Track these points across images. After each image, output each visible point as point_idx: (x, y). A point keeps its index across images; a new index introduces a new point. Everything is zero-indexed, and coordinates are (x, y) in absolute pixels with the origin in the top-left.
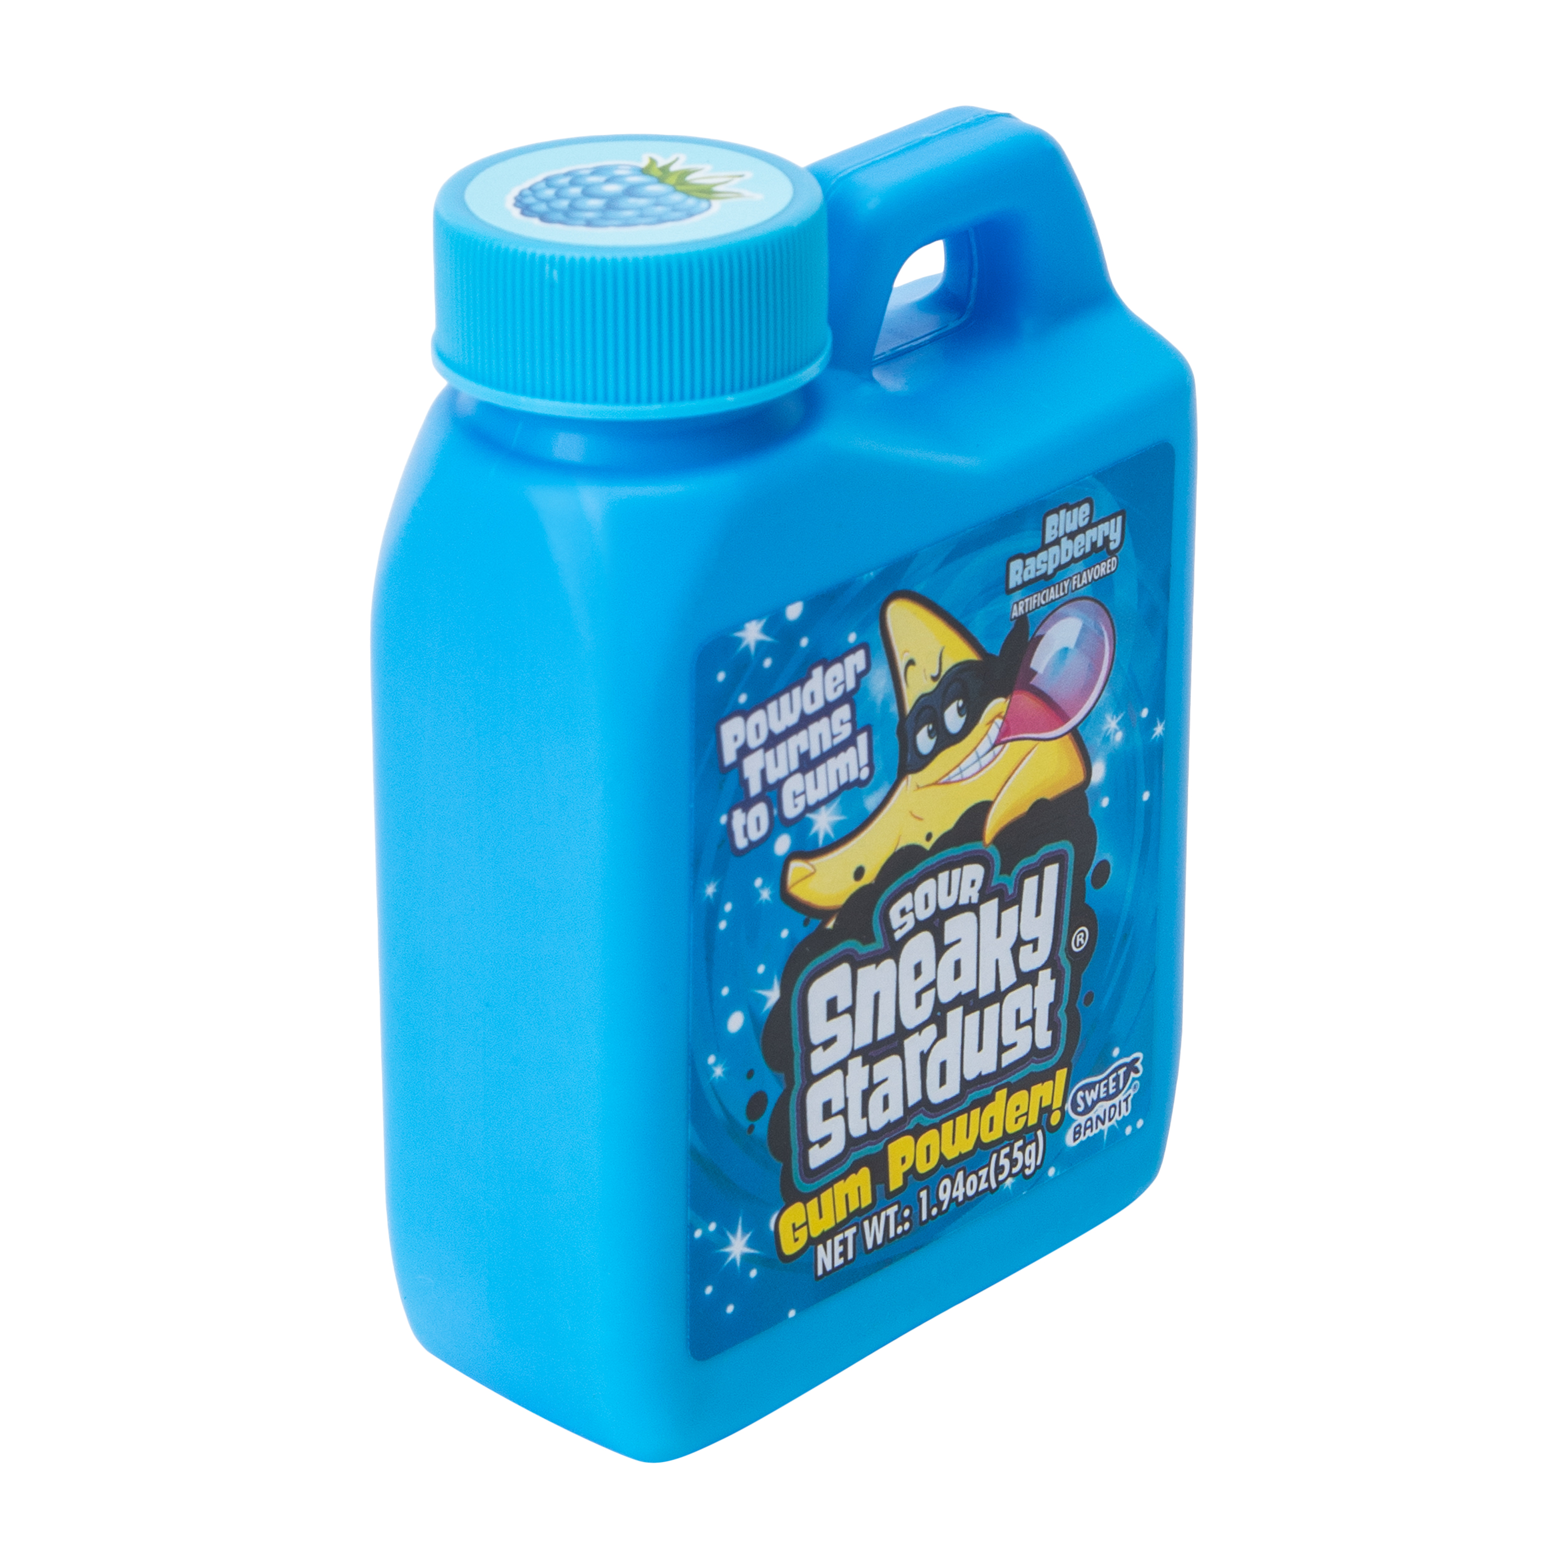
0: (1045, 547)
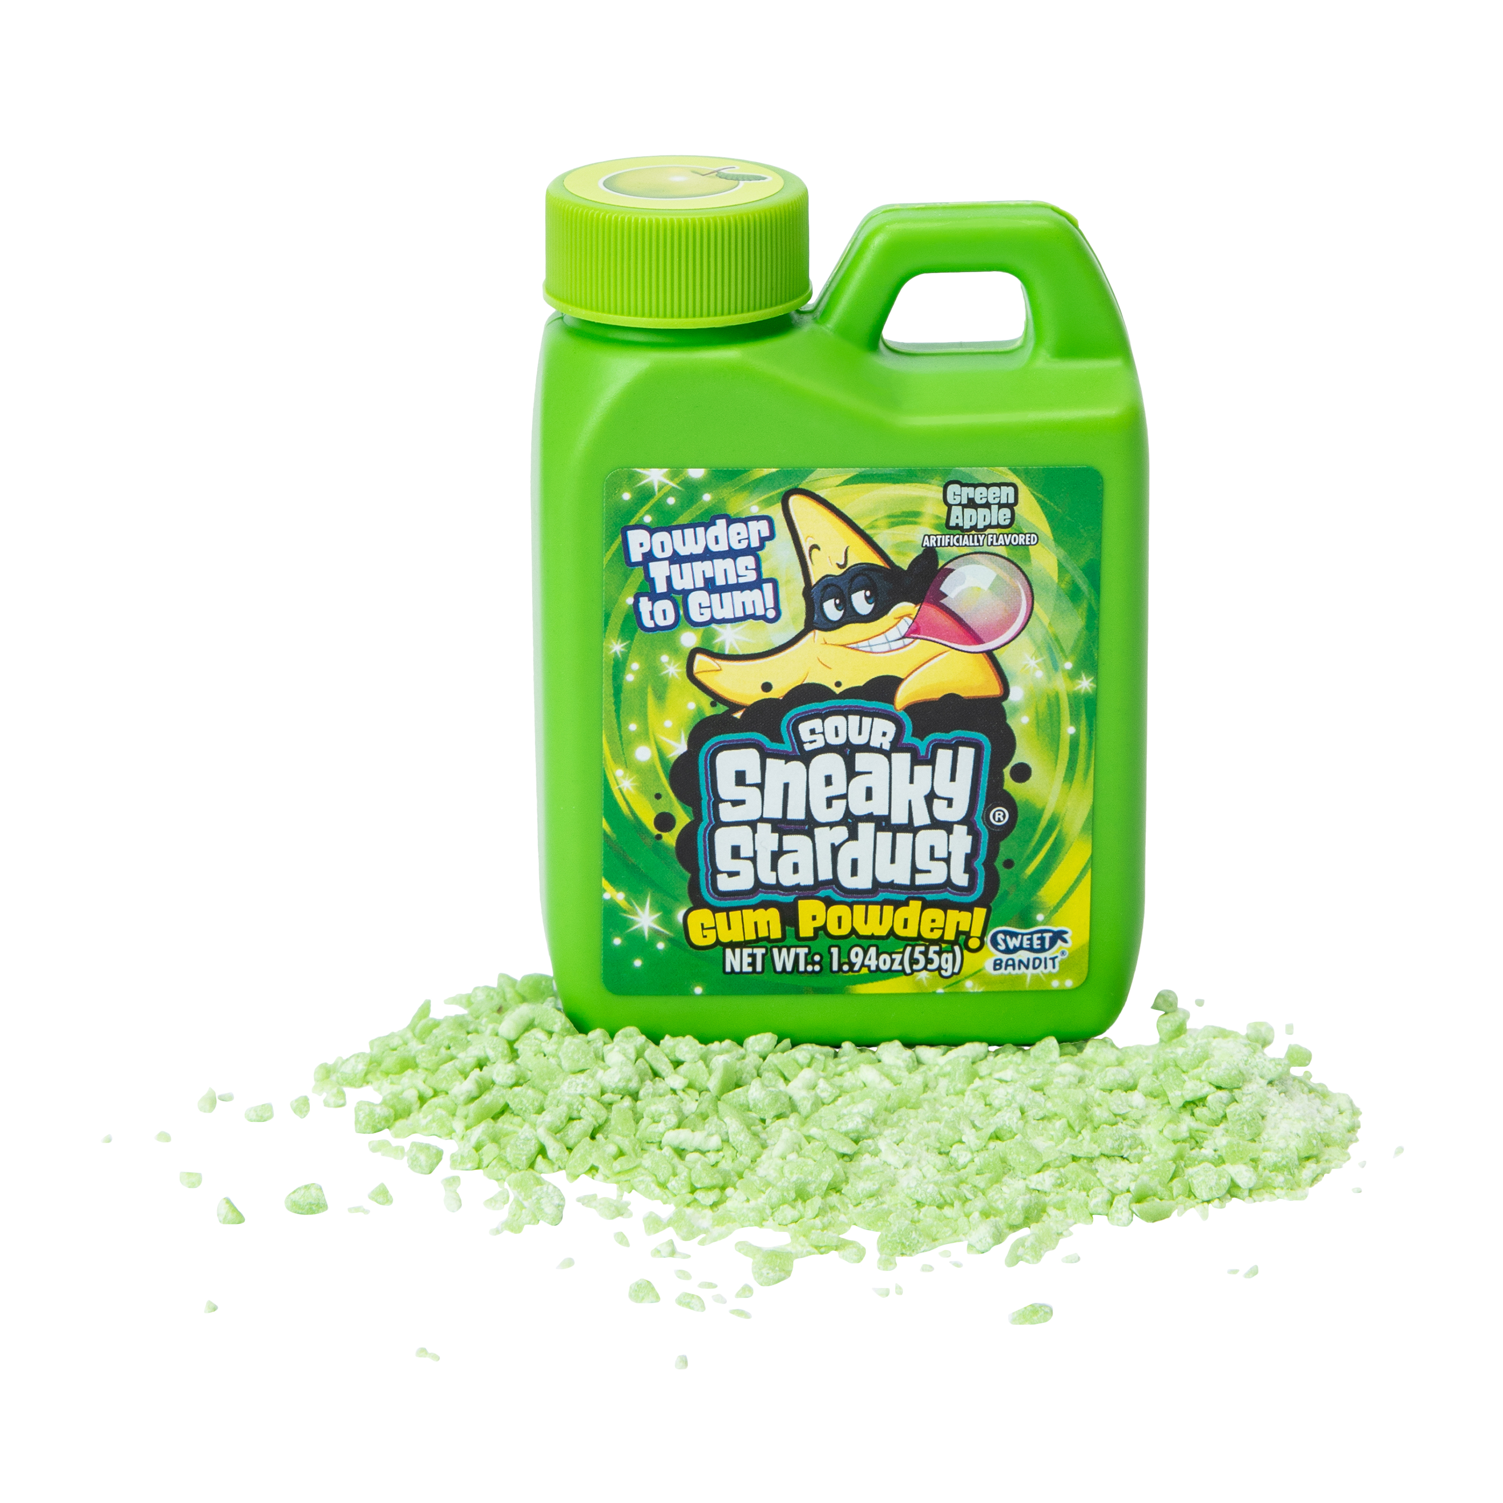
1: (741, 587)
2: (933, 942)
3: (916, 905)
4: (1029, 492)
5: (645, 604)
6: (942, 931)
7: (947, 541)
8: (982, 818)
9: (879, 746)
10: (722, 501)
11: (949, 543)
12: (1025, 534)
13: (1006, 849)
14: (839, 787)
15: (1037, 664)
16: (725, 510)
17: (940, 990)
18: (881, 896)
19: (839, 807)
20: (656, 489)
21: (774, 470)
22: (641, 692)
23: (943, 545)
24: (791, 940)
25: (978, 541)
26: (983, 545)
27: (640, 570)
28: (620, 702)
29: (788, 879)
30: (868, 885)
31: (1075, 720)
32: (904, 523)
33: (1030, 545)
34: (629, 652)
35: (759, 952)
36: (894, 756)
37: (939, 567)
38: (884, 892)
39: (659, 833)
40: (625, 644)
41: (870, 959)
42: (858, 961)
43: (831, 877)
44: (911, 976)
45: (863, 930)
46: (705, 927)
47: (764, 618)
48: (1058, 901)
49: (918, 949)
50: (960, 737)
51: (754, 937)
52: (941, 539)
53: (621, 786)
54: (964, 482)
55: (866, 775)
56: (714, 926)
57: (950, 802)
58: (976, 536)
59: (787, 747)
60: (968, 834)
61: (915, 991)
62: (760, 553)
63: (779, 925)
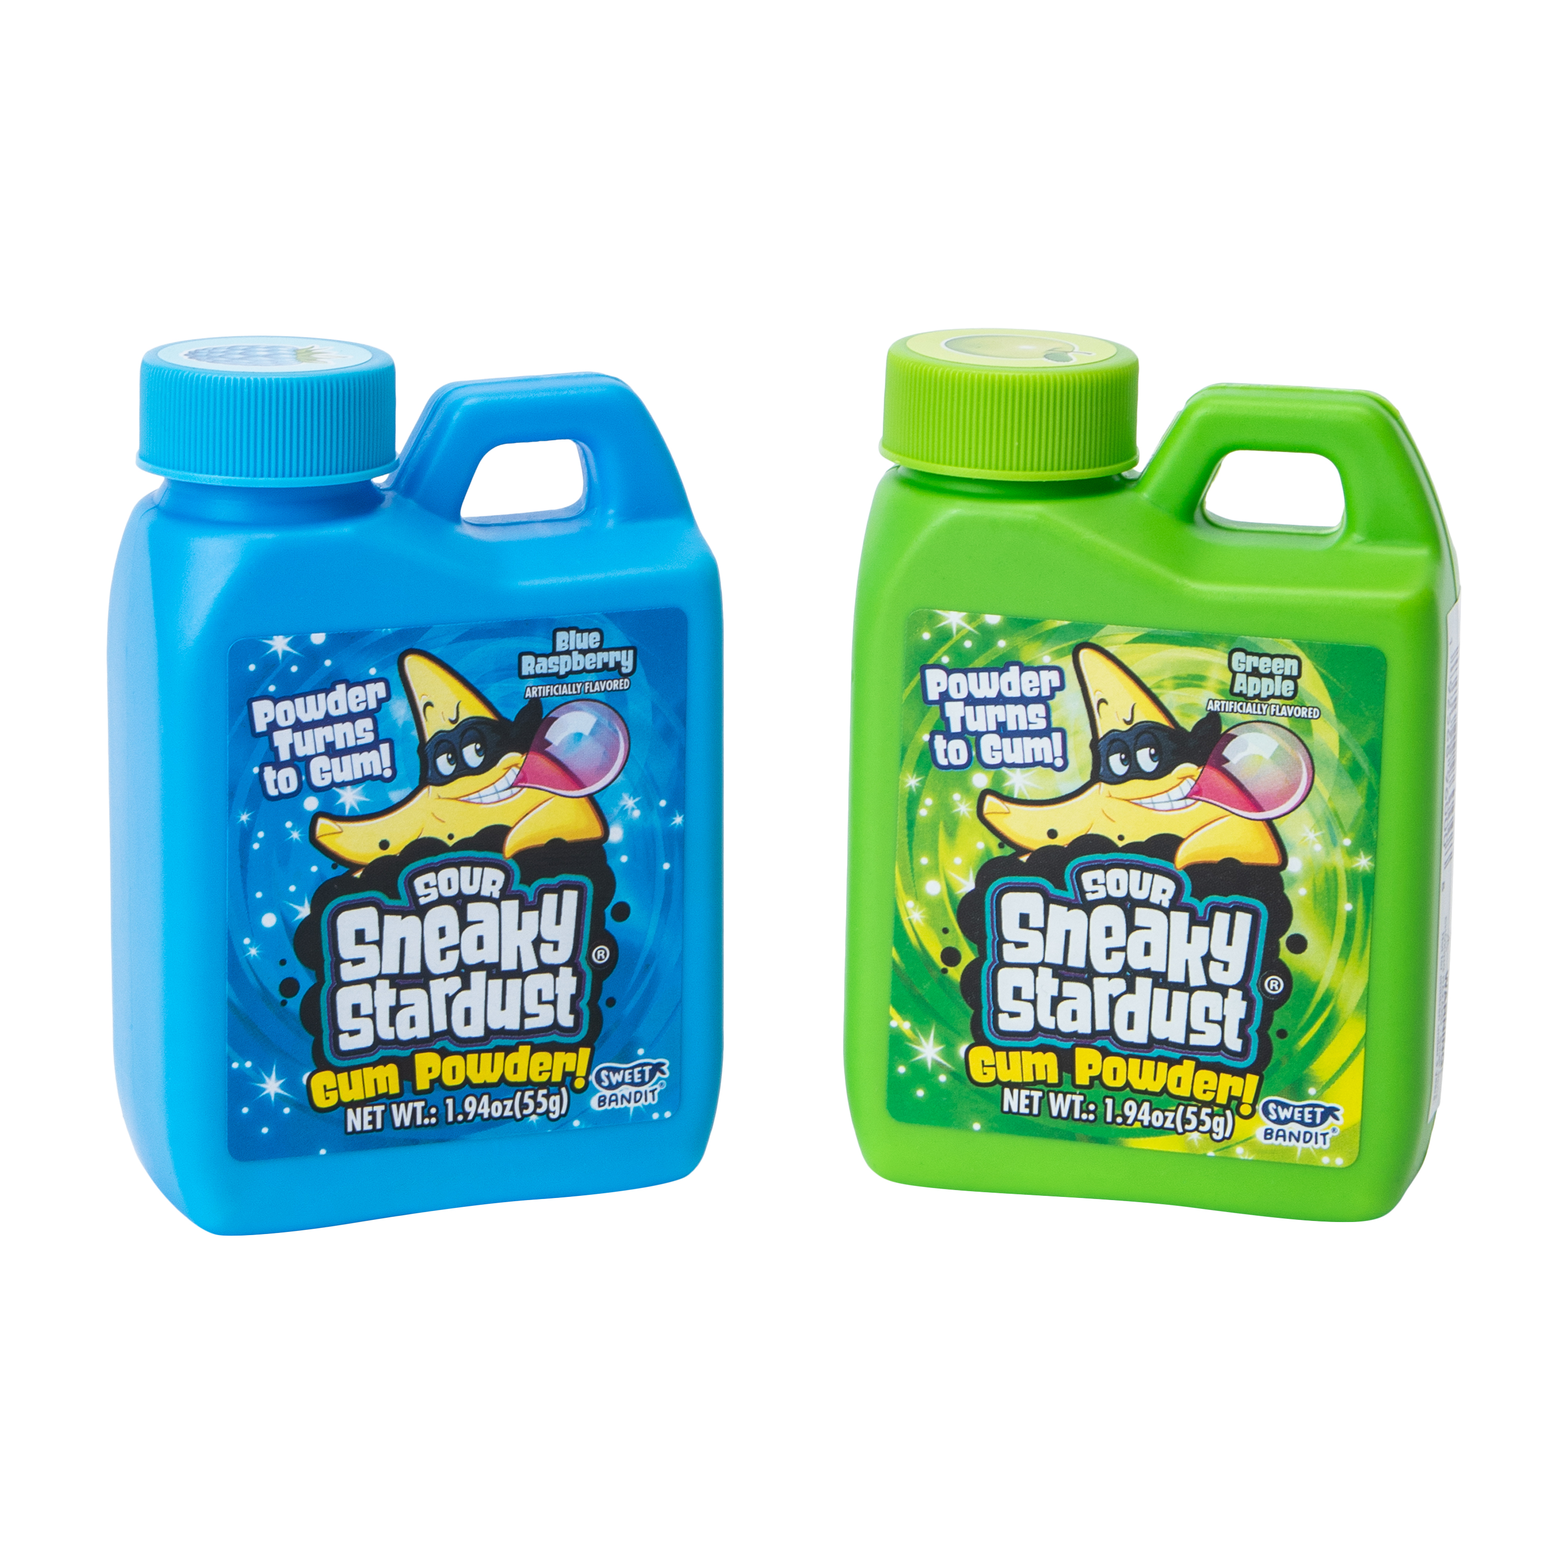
0: (555, 653)
1: (1031, 734)
2: (1205, 1104)
3: (1189, 1065)
4: (1312, 667)
5: (939, 741)
6: (1214, 1093)
7: (1231, 707)
8: (1257, 984)
9: (1158, 903)
10: (1016, 649)
11: (1233, 709)
12: (1308, 708)
13: (1280, 1018)
14: (1118, 939)
15: (1316, 837)
16: (1019, 657)
17: (1211, 1153)
18: (1156, 1052)
19: (1118, 959)
20: (954, 631)
21: (1066, 623)
22: (934, 828)
23: (1227, 710)
24: (1067, 1087)
25: (1261, 710)
26: (1266, 714)
27: (936, 708)
28: (913, 835)
29: (1067, 1026)
30: (1144, 1040)
31: (1352, 897)
32: (1189, 686)
33: (1312, 718)
34: (922, 788)
35: (1037, 1095)
36: (1173, 914)
37: (1223, 731)
38: (1158, 1048)
39: (945, 966)
40: (919, 779)
41: (1143, 1114)
42: (1131, 1115)
43: (1107, 1027)
44: (1183, 1136)
45: (1137, 1084)
46: (986, 1064)
47: (1051, 765)
48: (1330, 1076)
49: (1191, 1109)
50: (1237, 902)
51: (1032, 1080)
52: (1225, 704)
53: (911, 917)
54: (1249, 650)
55: (1145, 930)
56: (993, 1064)
57: (1226, 966)
58: (1259, 705)
59: (1070, 894)
60: (1243, 999)
61: (1186, 1152)
62: (1050, 702)
63: (1056, 1070)
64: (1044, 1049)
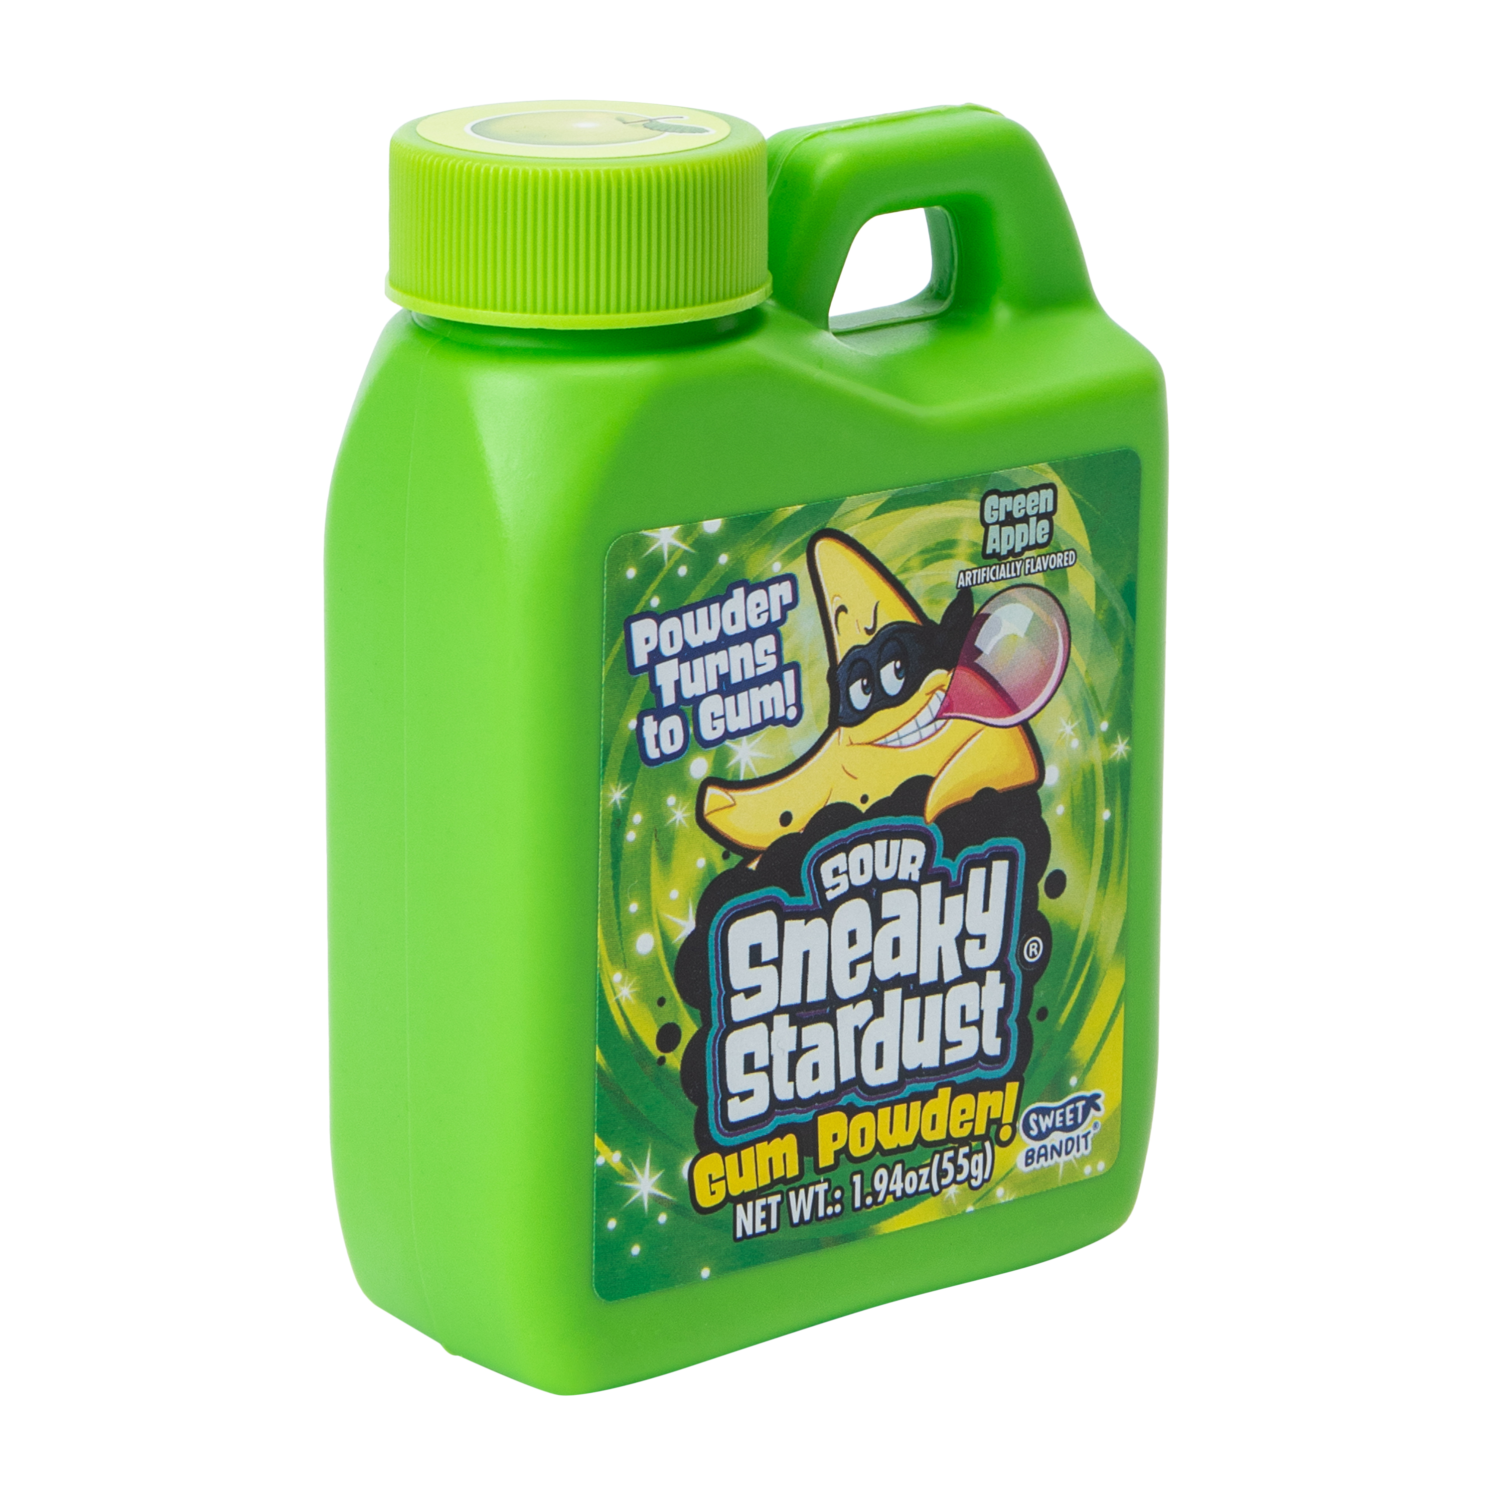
1: (759, 681)
2: (963, 1142)
3: (945, 1093)
4: (1068, 494)
5: (650, 724)
6: (972, 1124)
7: (983, 575)
8: (1016, 955)
9: (908, 877)
10: (741, 562)
11: (985, 578)
12: (1063, 553)
13: (1041, 994)
14: (863, 944)
15: (1073, 730)
16: (745, 573)
17: (970, 1208)
18: (908, 1090)
19: (861, 973)
20: (666, 556)
21: (799, 507)
22: (645, 854)
23: (979, 582)
24: (809, 1176)
25: (1015, 570)
26: (1020, 575)
27: (645, 678)
28: (620, 874)
29: (808, 1089)
30: (894, 1077)
31: (1110, 800)
32: (939, 558)
33: (1069, 566)
34: (630, 799)
35: (774, 1200)
36: (924, 888)
38: (911, 1083)
39: (662, 1054)
40: (626, 789)
41: (895, 1182)
42: (882, 1188)
43: (854, 1075)
44: (939, 1196)
45: (888, 1143)
46: (713, 1179)
47: (783, 720)
48: (1091, 1054)
49: (947, 1155)
50: (994, 848)
51: (768, 1181)
52: (977, 574)
53: (619, 996)
54: (1002, 490)
55: (893, 922)
56: (724, 1173)
57: (983, 941)
58: (1013, 564)
59: (807, 899)
60: (1001, 981)
61: (943, 1217)
62: (781, 629)
63: (797, 1156)
64: (780, 1132)
